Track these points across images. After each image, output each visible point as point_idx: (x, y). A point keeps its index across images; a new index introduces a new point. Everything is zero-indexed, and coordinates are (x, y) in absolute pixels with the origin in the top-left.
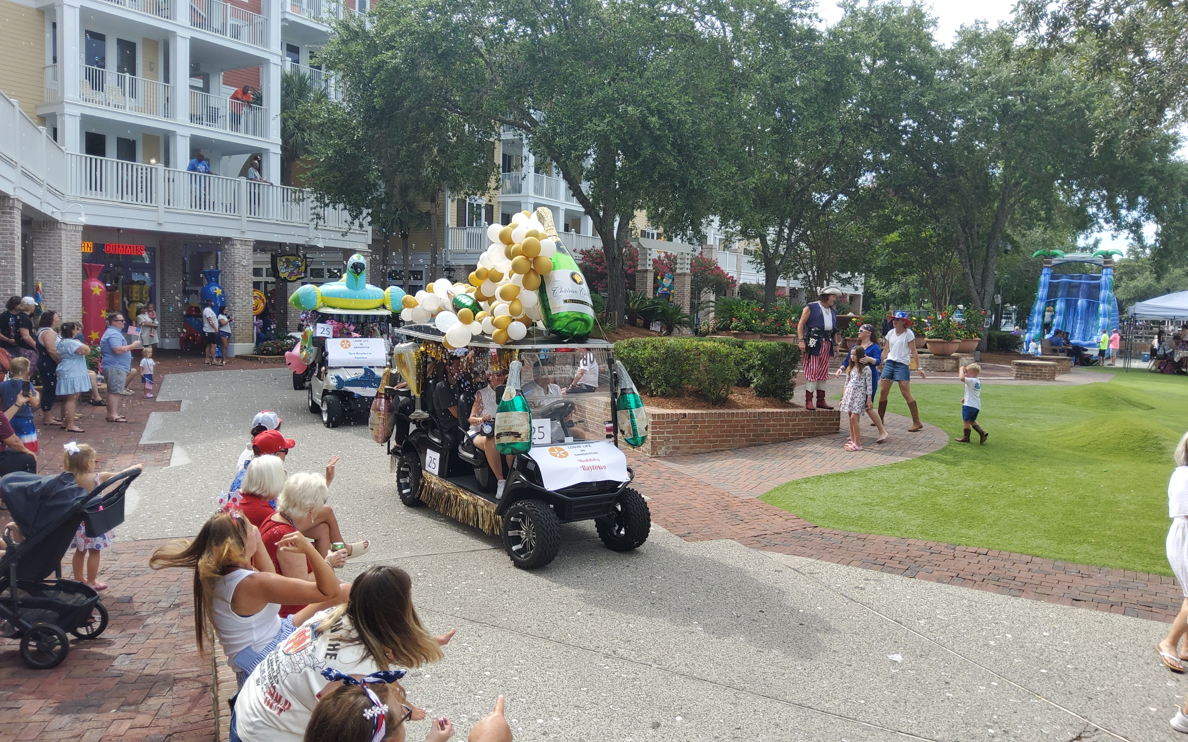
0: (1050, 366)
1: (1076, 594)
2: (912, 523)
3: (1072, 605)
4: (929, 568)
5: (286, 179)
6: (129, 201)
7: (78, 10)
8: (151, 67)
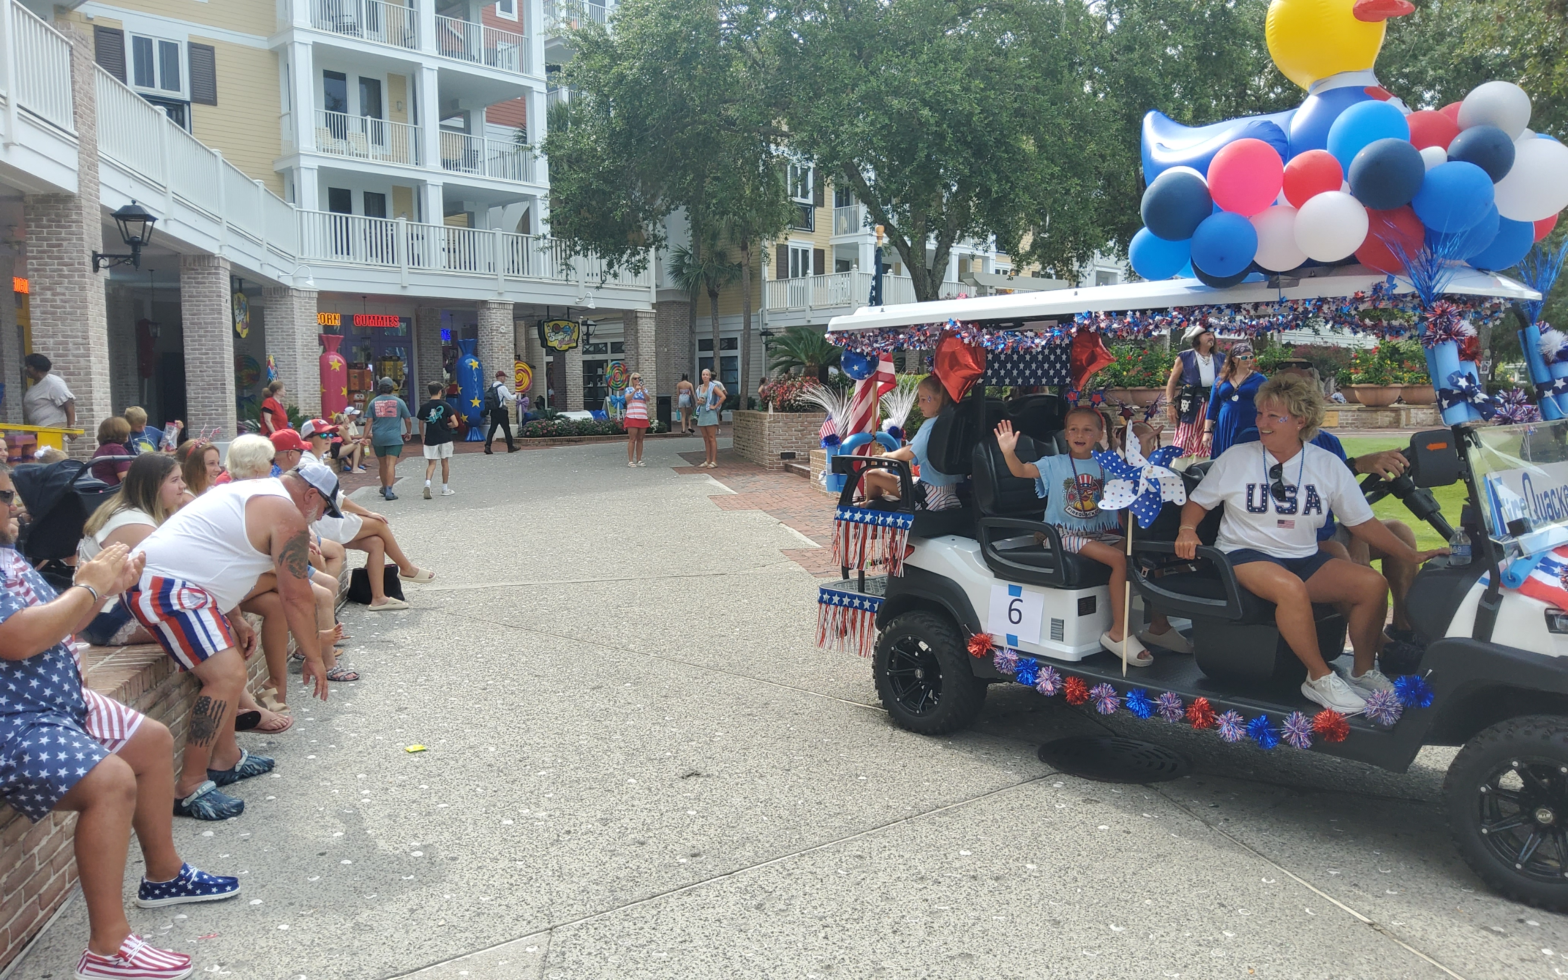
6: (369, 262)
7: (310, 48)
8: (399, 107)
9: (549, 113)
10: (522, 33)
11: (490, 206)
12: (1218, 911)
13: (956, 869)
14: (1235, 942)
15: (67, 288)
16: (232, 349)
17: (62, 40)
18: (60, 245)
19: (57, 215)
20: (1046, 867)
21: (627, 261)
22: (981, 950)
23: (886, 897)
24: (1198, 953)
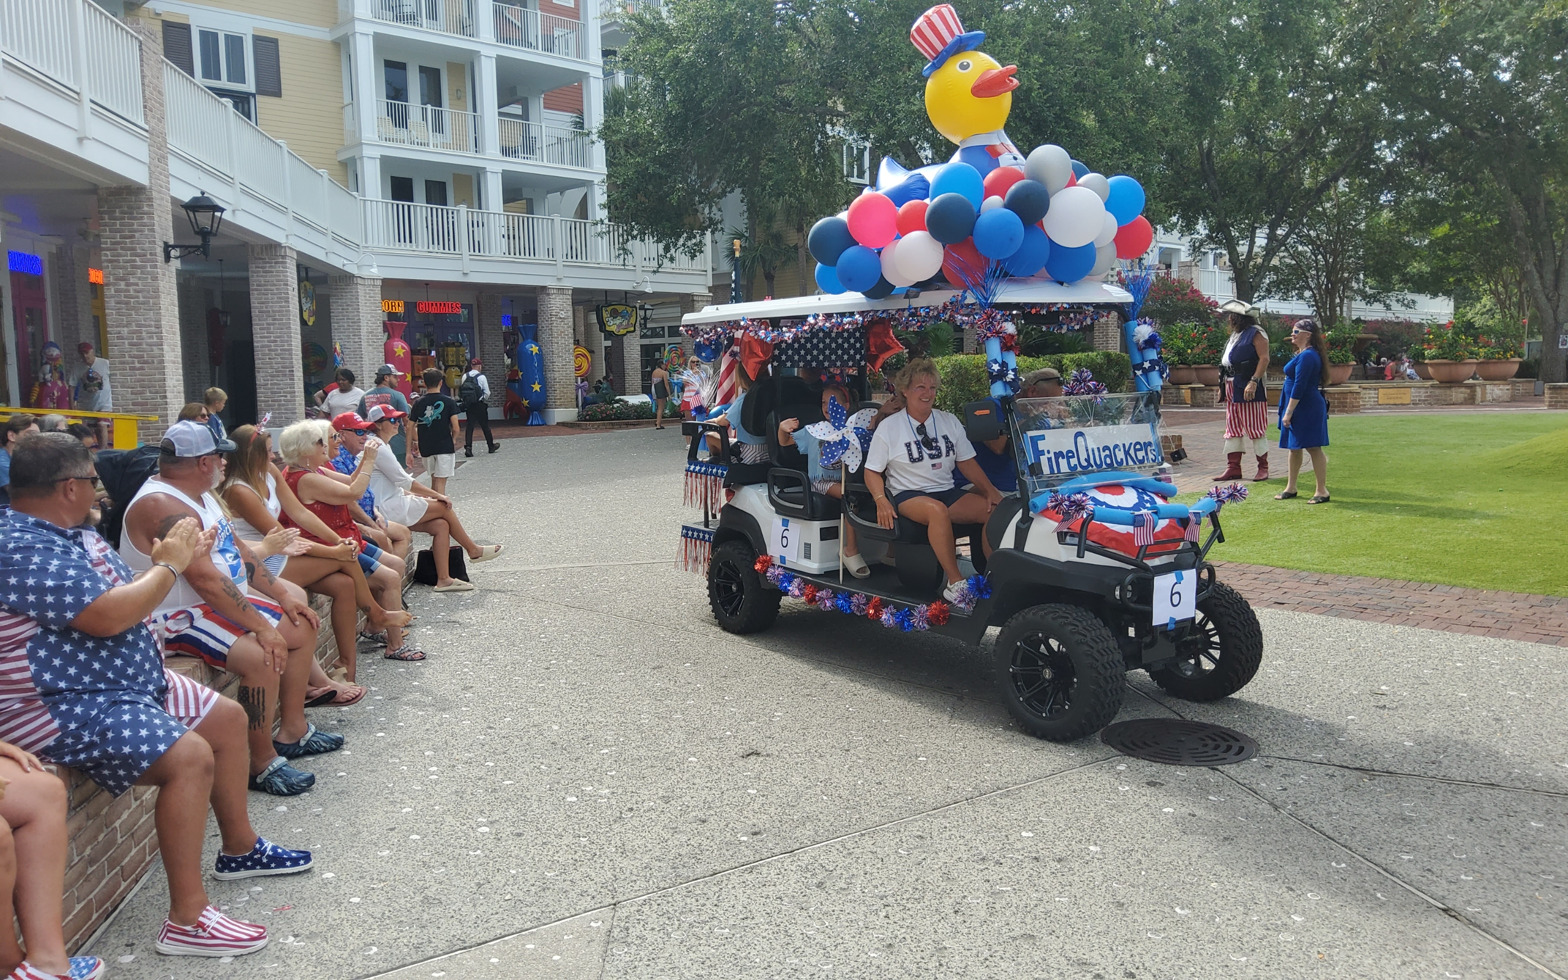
6: (431, 249)
7: (371, 38)
8: (458, 95)
9: (606, 99)
10: (578, 19)
11: (548, 193)
12: (1286, 895)
13: (1018, 850)
14: (1304, 927)
15: (139, 279)
16: (299, 337)
17: (132, 36)
18: (133, 237)
19: (130, 207)
20: (1109, 849)
21: (684, 245)
22: (1044, 931)
23: (947, 877)
24: (1265, 937)
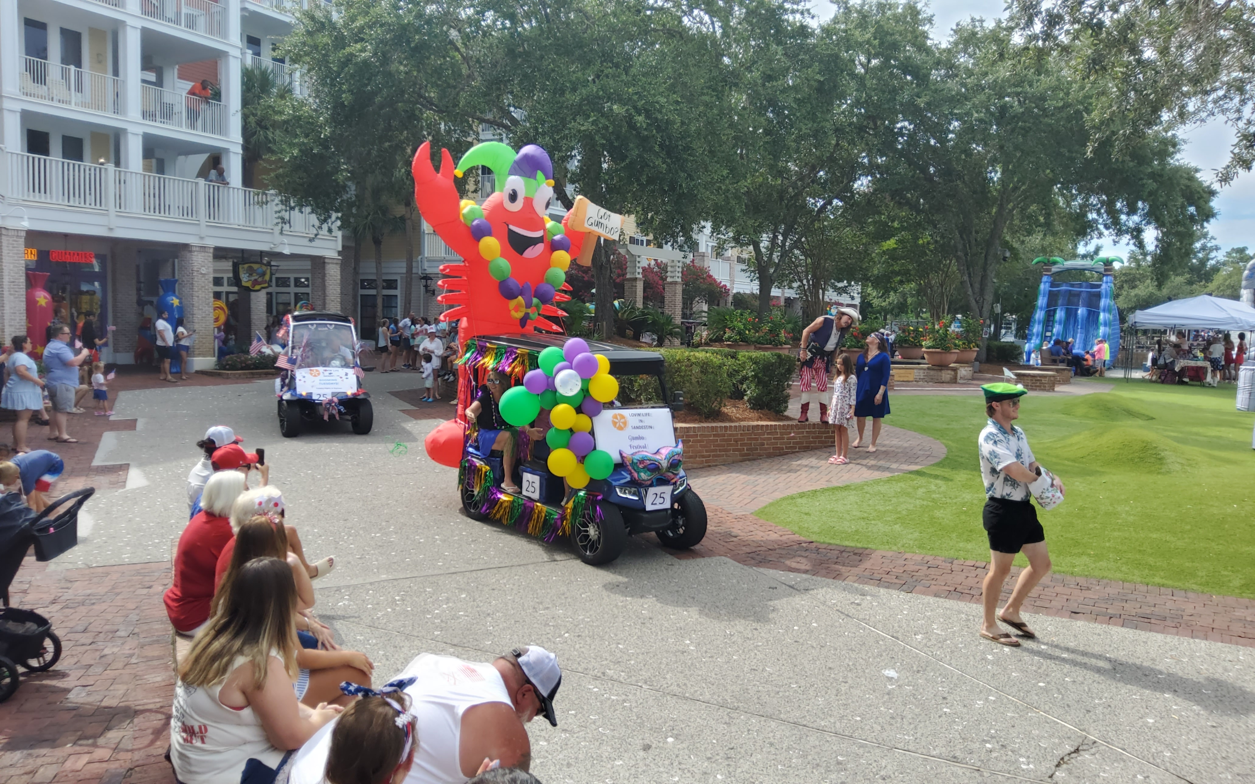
0: (1050, 376)
1: (1074, 606)
2: (910, 536)
3: (1070, 617)
4: (927, 583)
5: (248, 180)
6: (71, 203)
8: (99, 59)
